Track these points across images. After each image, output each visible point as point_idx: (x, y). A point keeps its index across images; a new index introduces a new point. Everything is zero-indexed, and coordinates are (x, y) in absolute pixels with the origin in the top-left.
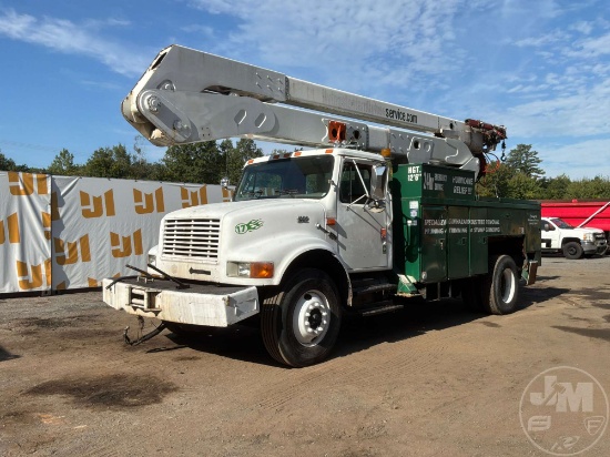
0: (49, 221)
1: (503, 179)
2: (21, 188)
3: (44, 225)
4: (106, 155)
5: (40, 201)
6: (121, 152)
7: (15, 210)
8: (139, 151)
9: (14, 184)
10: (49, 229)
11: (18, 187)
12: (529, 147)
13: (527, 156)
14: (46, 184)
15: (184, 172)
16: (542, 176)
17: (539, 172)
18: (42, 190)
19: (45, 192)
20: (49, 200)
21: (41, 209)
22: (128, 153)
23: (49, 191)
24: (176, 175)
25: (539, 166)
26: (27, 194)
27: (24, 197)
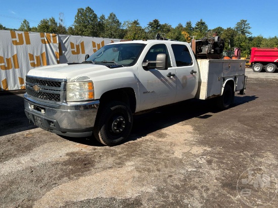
0: (58, 56)
1: (232, 36)
2: (46, 40)
3: (56, 57)
4: (46, 23)
5: (55, 46)
6: (53, 21)
7: (44, 51)
8: (62, 20)
9: (43, 38)
10: (59, 59)
11: (45, 40)
12: (246, 21)
13: (245, 25)
14: (56, 38)
15: (84, 31)
16: (250, 36)
17: (249, 33)
18: (55, 41)
19: (56, 43)
20: (58, 46)
21: (55, 51)
22: (56, 21)
23: (58, 42)
24: (80, 32)
25: (250, 30)
26: (49, 43)
27: (47, 45)
